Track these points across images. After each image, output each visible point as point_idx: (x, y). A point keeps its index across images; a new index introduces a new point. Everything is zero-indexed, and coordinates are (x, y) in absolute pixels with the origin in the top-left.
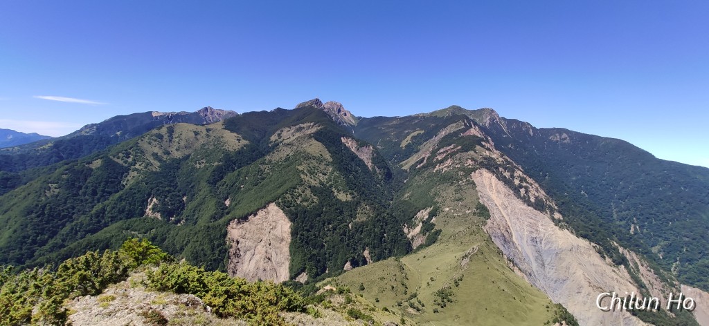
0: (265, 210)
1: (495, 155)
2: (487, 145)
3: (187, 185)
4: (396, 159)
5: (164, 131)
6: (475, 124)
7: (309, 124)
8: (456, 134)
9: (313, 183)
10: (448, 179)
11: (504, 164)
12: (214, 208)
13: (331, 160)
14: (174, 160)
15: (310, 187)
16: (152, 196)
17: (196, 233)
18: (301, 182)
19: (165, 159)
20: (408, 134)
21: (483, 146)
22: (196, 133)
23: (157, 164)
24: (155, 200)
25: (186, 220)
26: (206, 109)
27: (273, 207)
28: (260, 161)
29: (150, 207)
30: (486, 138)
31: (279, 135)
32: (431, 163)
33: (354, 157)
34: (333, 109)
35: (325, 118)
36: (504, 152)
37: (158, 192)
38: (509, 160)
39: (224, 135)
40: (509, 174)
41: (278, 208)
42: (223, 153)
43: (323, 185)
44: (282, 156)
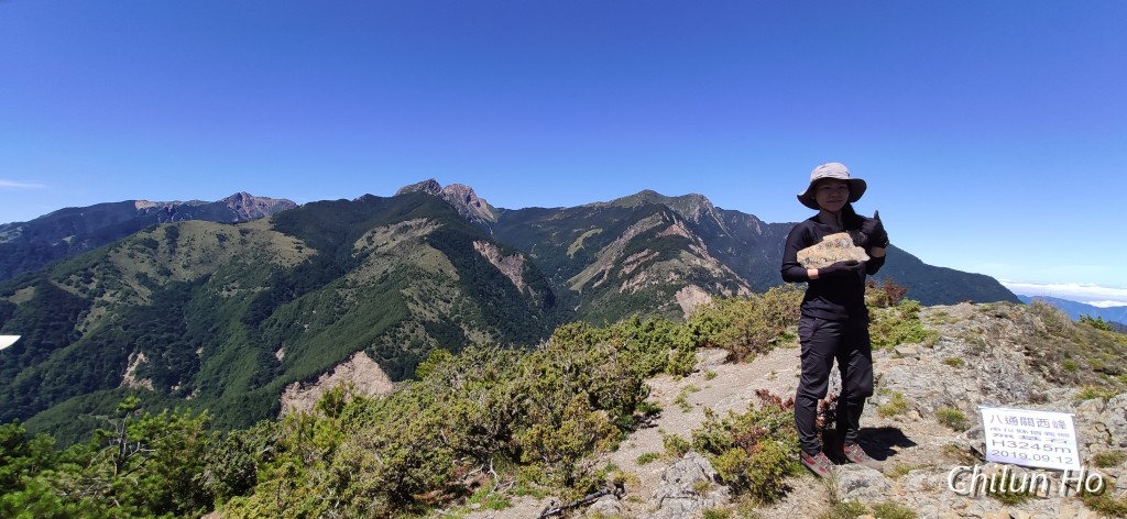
0: (349, 364)
1: (710, 264)
2: (697, 250)
3: (206, 328)
4: (560, 274)
5: (159, 234)
7: (419, 221)
8: (650, 233)
9: (429, 316)
10: (642, 302)
11: (722, 278)
13: (458, 278)
14: (178, 285)
15: (423, 323)
16: (136, 350)
17: (222, 411)
18: (409, 316)
19: (161, 284)
20: (579, 234)
21: (691, 251)
22: (222, 238)
23: (145, 292)
24: (141, 356)
25: (203, 388)
26: (239, 196)
27: (361, 359)
28: (336, 282)
29: (131, 369)
30: (696, 239)
31: (369, 239)
32: (614, 279)
33: (494, 273)
34: (458, 196)
37: (149, 342)
38: (729, 271)
39: (273, 241)
40: (730, 292)
41: (369, 360)
42: (272, 270)
43: (444, 319)
44: (375, 274)
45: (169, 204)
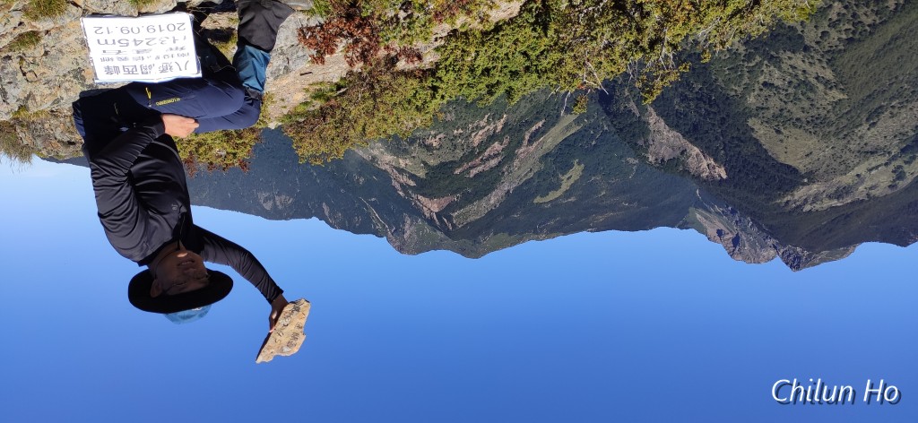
1: (387, 160)
2: (404, 179)
4: (592, 137)
6: (430, 221)
8: (468, 199)
13: (751, 122)
15: (806, 49)
21: (412, 177)
30: (406, 193)
35: (773, 223)
36: (371, 168)
43: (772, 56)
44: (890, 122)
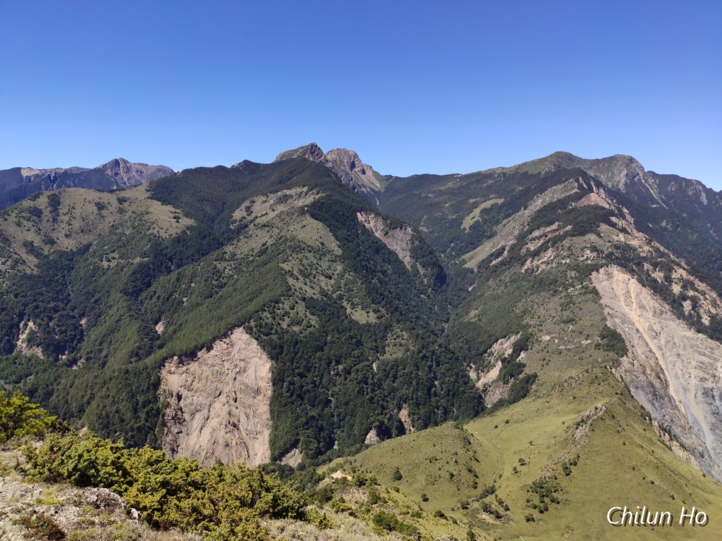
0: (227, 340)
1: (637, 241)
2: (621, 223)
3: (87, 299)
4: (453, 249)
5: (43, 202)
6: (599, 185)
7: (299, 190)
8: (562, 203)
9: (310, 293)
10: (547, 284)
11: (652, 258)
12: (136, 337)
13: (339, 252)
14: (62, 254)
15: (304, 299)
16: (26, 318)
17: (105, 382)
18: (288, 292)
19: (46, 253)
20: (476, 205)
21: (613, 225)
22: (100, 207)
23: (32, 261)
24: (31, 324)
25: (87, 360)
26: (117, 163)
27: (239, 335)
28: (215, 254)
29: (23, 337)
30: (620, 210)
31: (248, 209)
32: (516, 257)
33: (379, 247)
34: (342, 162)
35: (327, 179)
36: (653, 235)
37: (37, 311)
38: (662, 249)
39: (151, 210)
40: (662, 274)
41: (248, 336)
42: (150, 240)
43: (326, 296)
44: (254, 246)
45: (51, 171)
